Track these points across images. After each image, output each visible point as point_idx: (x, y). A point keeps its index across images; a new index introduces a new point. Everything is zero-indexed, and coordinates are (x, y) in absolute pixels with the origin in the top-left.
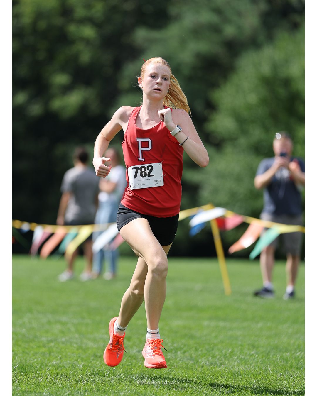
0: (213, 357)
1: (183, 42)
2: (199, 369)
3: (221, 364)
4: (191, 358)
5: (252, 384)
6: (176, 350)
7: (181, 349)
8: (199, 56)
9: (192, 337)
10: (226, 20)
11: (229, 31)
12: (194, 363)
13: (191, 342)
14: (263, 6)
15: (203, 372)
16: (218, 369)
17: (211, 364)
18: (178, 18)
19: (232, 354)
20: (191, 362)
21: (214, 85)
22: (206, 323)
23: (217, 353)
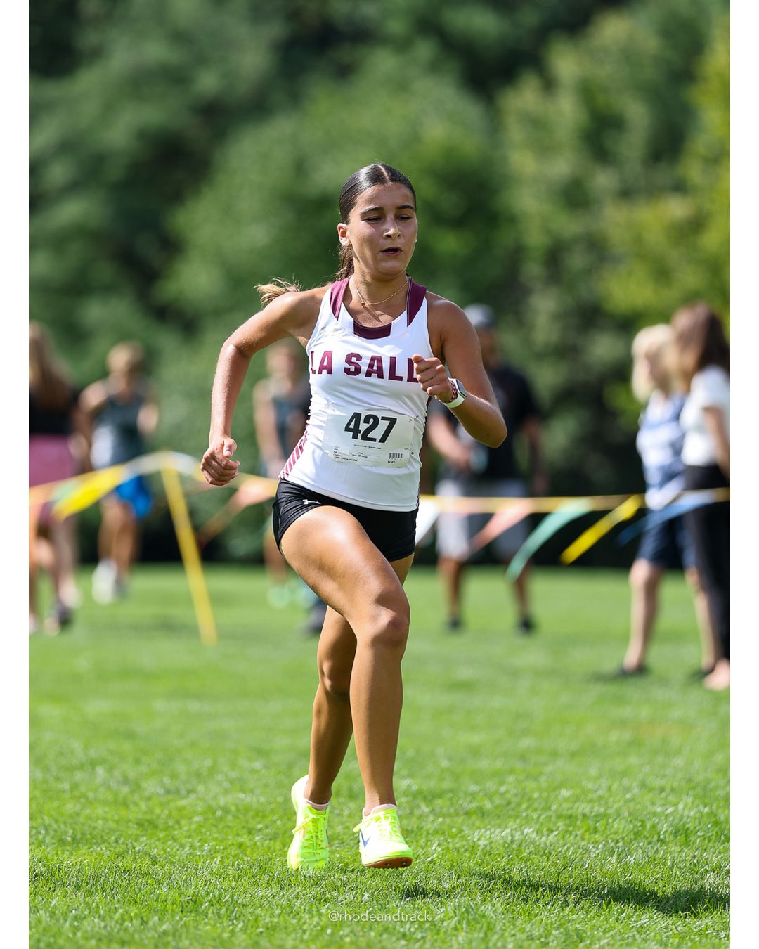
0: (174, 776)
1: (109, 108)
2: (143, 806)
3: (189, 792)
4: (126, 781)
5: (254, 832)
6: (93, 764)
7: (103, 761)
8: (143, 135)
9: (130, 735)
10: (202, 60)
11: (208, 82)
12: (132, 792)
13: (127, 747)
14: (276, 30)
15: (150, 811)
16: (182, 803)
17: (168, 792)
18: (97, 54)
19: (213, 771)
20: (125, 790)
21: (177, 197)
22: (159, 705)
23: (181, 768)
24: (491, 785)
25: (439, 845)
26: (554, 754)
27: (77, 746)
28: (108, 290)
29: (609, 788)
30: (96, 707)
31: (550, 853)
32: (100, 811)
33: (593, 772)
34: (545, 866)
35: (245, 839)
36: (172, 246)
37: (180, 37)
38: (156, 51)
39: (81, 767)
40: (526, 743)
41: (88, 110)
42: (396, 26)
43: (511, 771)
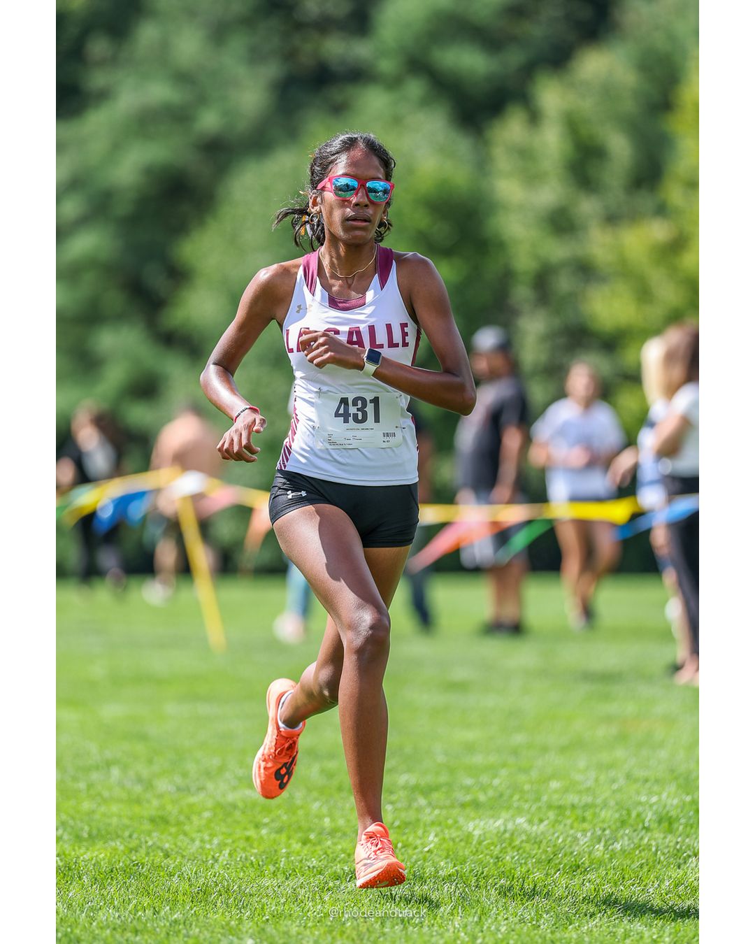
0: (185, 775)
1: (117, 147)
2: (155, 803)
3: (199, 789)
4: (139, 780)
5: (260, 826)
6: (108, 764)
7: (117, 762)
8: (149, 171)
9: (143, 737)
10: (202, 100)
12: (145, 790)
13: (140, 748)
14: (272, 70)
15: (162, 807)
16: (192, 800)
17: (179, 789)
18: (103, 96)
19: (222, 769)
20: (138, 788)
21: (180, 229)
22: (170, 708)
23: (191, 767)
24: (484, 779)
25: (436, 836)
26: (545, 749)
27: (93, 748)
28: (119, 318)
29: (597, 780)
30: (112, 711)
31: (541, 842)
32: (114, 808)
33: (582, 764)
34: (536, 854)
35: (252, 833)
36: (179, 275)
37: (183, 78)
38: (159, 92)
39: (97, 768)
40: (519, 739)
41: (97, 148)
42: (387, 66)
43: (504, 765)
